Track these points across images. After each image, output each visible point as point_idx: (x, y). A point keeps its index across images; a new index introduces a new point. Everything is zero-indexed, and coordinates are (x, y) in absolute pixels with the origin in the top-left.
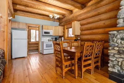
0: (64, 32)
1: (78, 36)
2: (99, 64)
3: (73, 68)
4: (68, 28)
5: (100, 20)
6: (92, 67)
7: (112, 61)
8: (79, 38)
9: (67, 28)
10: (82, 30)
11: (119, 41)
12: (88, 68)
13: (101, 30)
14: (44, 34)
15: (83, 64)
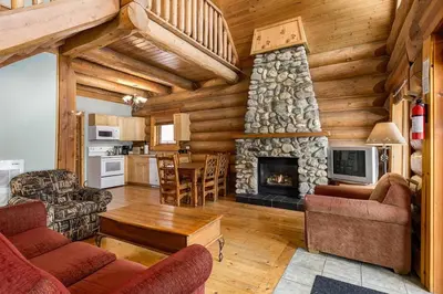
0: (148, 133)
1: (185, 142)
2: (224, 187)
3: (190, 194)
4: (159, 124)
5: (225, 118)
6: (215, 191)
7: (240, 179)
8: (188, 148)
9: (157, 124)
10: (193, 131)
11: (246, 152)
12: (210, 192)
13: (225, 134)
14: (98, 138)
15: (205, 185)
